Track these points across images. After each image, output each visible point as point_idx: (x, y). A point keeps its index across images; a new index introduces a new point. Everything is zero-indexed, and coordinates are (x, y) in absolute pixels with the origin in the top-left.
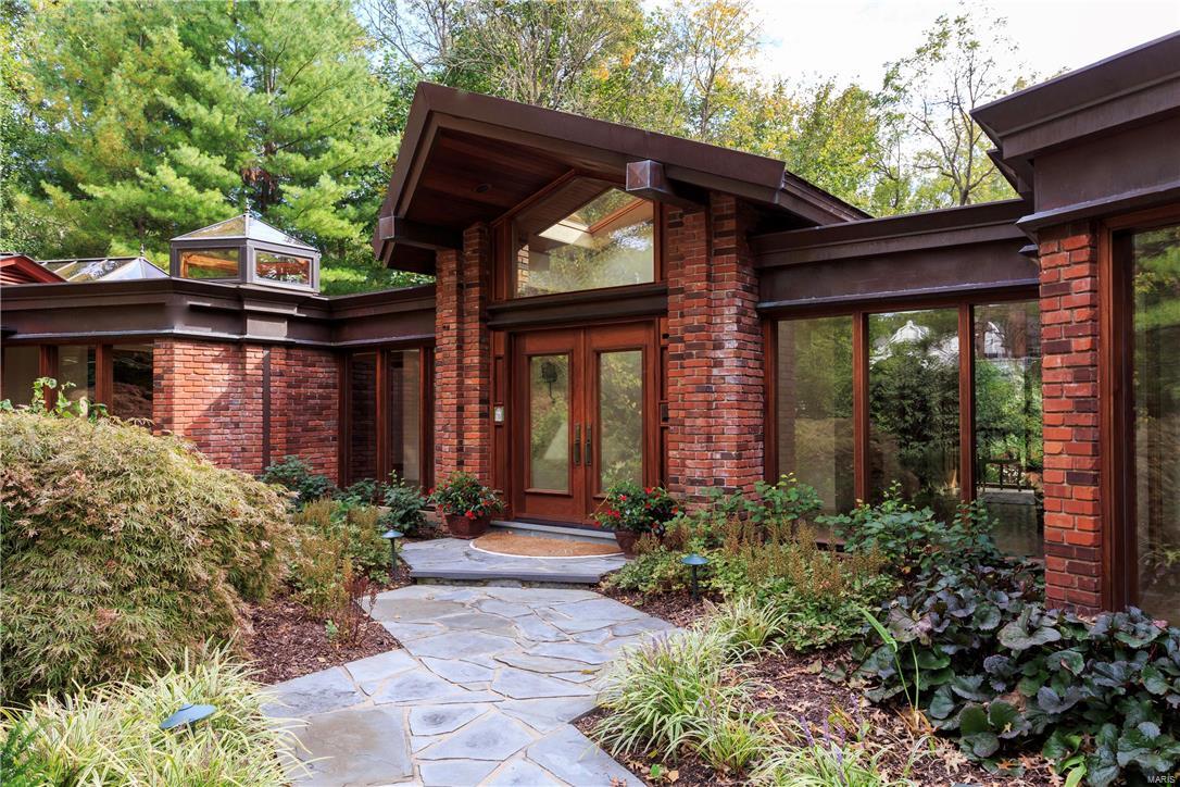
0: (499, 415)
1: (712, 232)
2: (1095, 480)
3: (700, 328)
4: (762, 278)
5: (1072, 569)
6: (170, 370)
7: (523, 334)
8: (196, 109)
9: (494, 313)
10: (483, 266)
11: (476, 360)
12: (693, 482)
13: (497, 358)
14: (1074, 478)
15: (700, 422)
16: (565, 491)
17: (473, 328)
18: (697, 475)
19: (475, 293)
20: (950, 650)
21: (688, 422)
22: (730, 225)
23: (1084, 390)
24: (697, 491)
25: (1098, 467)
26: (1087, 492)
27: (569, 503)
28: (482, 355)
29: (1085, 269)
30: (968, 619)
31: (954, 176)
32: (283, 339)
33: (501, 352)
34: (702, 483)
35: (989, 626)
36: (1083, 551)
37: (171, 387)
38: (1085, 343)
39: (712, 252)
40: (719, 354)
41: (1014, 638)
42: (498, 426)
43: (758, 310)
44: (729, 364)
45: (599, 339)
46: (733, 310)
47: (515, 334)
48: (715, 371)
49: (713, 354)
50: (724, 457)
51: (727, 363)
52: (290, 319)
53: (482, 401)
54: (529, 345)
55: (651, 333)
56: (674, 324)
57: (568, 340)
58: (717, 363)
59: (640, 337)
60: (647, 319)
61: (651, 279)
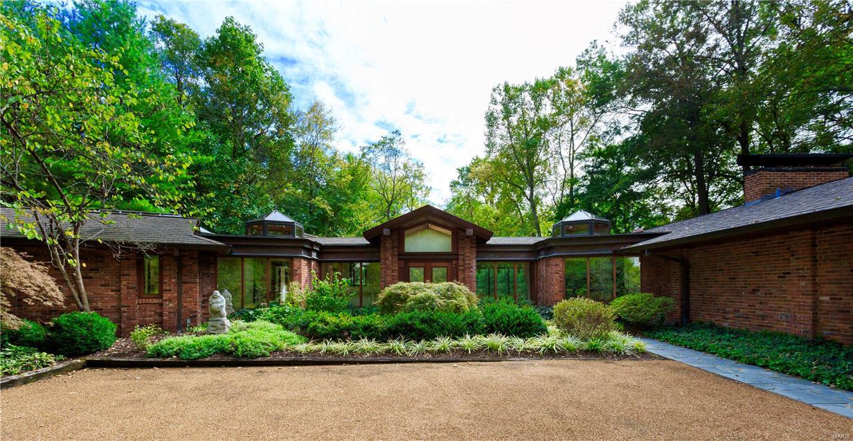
3: (467, 264)
6: (300, 268)
7: (409, 262)
10: (398, 242)
11: (397, 268)
13: (401, 267)
17: (396, 259)
19: (396, 250)
22: (474, 242)
28: (398, 266)
39: (470, 247)
44: (474, 272)
45: (433, 264)
46: (475, 261)
47: (406, 261)
52: (317, 252)
54: (410, 264)
55: (450, 263)
56: (461, 262)
57: (423, 264)
58: (472, 272)
59: (446, 264)
60: (450, 261)
61: (450, 251)
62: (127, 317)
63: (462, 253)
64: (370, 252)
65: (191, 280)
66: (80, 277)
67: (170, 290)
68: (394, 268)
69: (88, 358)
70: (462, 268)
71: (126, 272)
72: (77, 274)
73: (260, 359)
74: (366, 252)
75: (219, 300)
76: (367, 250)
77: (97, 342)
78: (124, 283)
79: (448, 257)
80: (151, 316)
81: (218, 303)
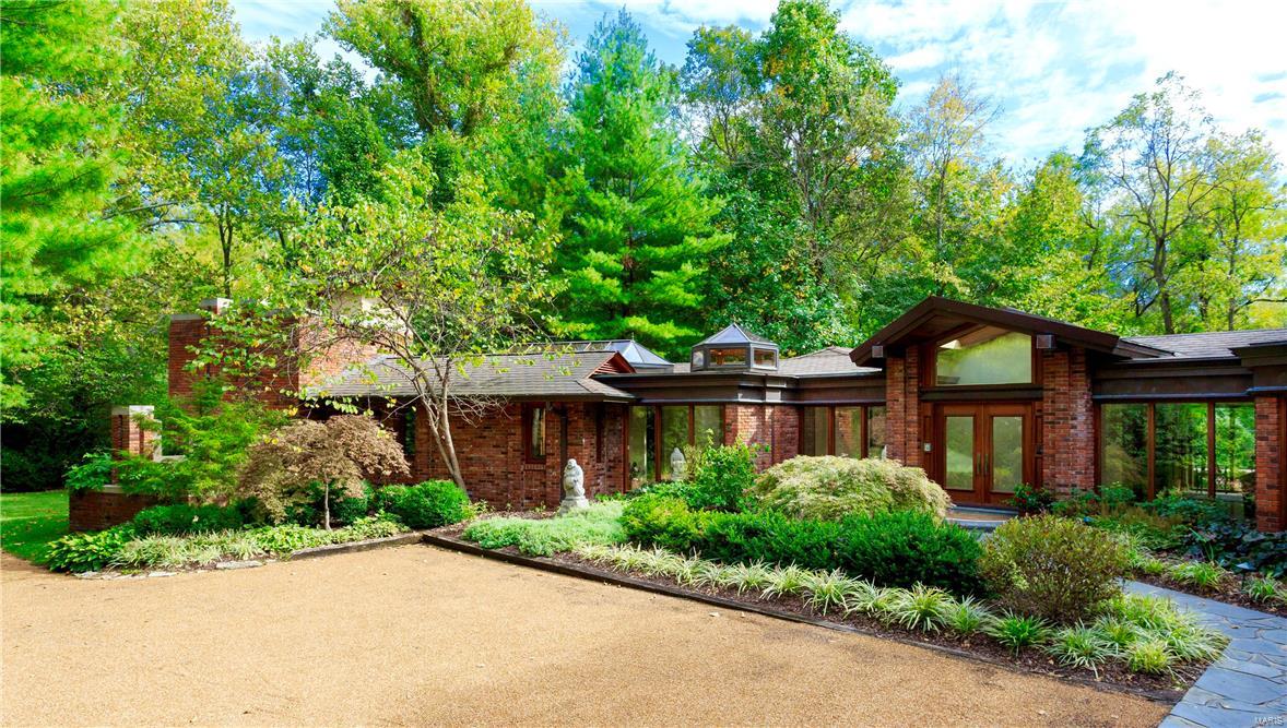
0: (927, 447)
1: (1072, 361)
2: (1278, 488)
3: (1064, 410)
4: (1095, 385)
5: (1268, 520)
6: (736, 421)
7: (944, 405)
8: (597, 223)
9: (923, 393)
10: (919, 368)
11: (915, 418)
12: (1060, 486)
13: (926, 417)
14: (1269, 487)
15: (1065, 456)
16: (971, 489)
17: (913, 401)
18: (1062, 482)
19: (914, 382)
20: (1223, 544)
21: (1057, 456)
22: (1081, 359)
23: (1274, 455)
24: (1062, 490)
25: (1280, 483)
26: (1275, 492)
27: (973, 495)
28: (919, 415)
29: (1275, 410)
30: (1229, 535)
31: (1149, 224)
32: (780, 401)
33: (929, 414)
34: (1066, 486)
35: (1238, 537)
36: (1273, 514)
37: (736, 430)
38: (1274, 437)
39: (1071, 373)
40: (1074, 422)
41: (1248, 538)
42: (927, 453)
43: (1092, 399)
44: (1081, 427)
45: (992, 410)
46: (1084, 401)
47: (937, 405)
48: (1072, 431)
49: (1071, 422)
50: (1077, 473)
51: (1079, 428)
52: (782, 389)
53: (919, 440)
54: (947, 410)
55: (1029, 408)
56: (1047, 406)
57: (972, 410)
58: (1074, 427)
59: (1021, 409)
60: (1026, 402)
61: (1030, 381)
62: (513, 486)
63: (1052, 386)
64: (874, 387)
65: (575, 441)
66: (450, 440)
67: (553, 454)
68: (909, 418)
69: (429, 533)
70: (1050, 418)
71: (513, 431)
72: (446, 437)
73: (537, 559)
74: (868, 387)
75: (574, 473)
76: (870, 383)
77: (439, 516)
78: (510, 443)
79: (1026, 394)
80: (536, 486)
81: (571, 475)
